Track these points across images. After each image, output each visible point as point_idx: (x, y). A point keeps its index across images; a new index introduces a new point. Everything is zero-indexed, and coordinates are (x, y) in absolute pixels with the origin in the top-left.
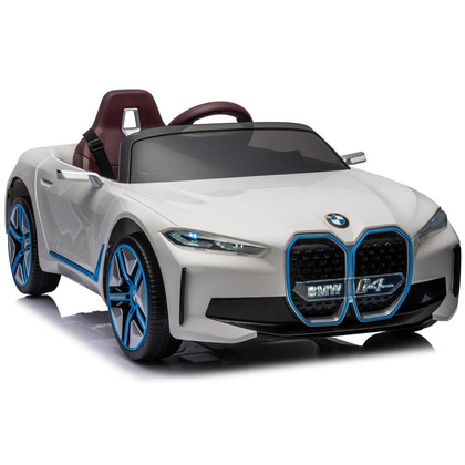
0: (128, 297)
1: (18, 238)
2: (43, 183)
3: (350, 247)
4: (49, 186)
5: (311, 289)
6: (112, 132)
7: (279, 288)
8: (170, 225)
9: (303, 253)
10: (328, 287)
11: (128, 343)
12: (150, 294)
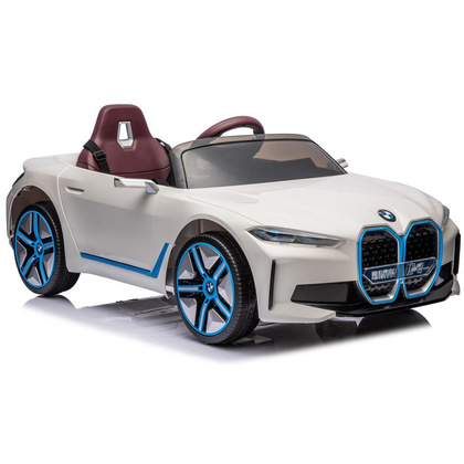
0: (201, 288)
1: (30, 242)
2: (67, 190)
3: (402, 237)
4: (79, 193)
5: (374, 274)
6: (110, 143)
7: (352, 274)
8: (253, 224)
9: (369, 244)
10: (386, 271)
11: (204, 329)
12: (236, 286)
